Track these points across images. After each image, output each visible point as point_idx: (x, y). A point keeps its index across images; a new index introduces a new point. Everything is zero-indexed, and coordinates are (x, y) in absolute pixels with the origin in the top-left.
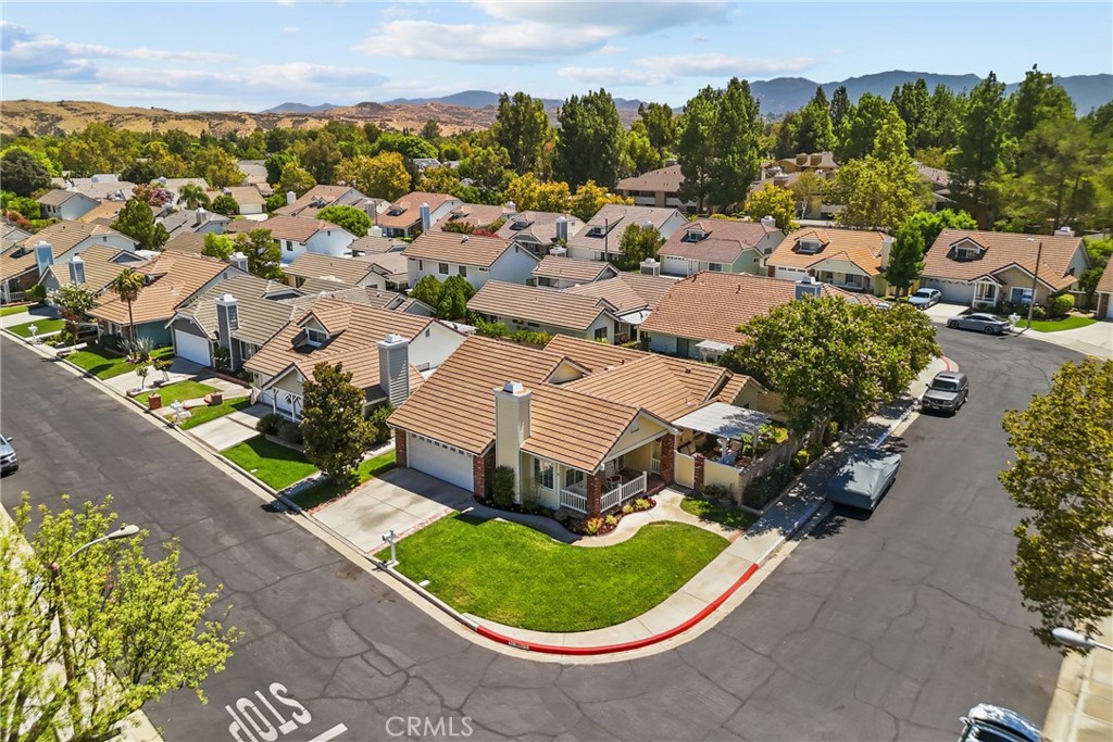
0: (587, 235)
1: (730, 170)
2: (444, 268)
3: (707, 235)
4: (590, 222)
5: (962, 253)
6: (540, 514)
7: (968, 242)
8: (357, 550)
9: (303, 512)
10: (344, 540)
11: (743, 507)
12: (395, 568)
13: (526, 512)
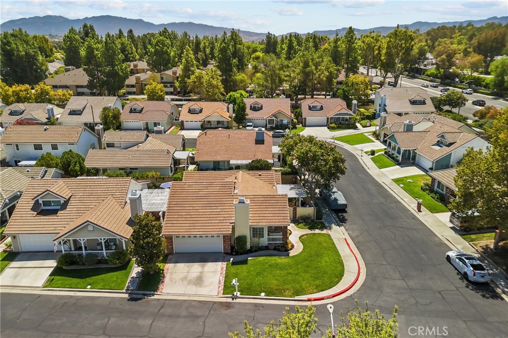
0: (68, 115)
1: (117, 74)
2: (55, 147)
3: (142, 109)
4: (67, 107)
5: (254, 107)
6: (262, 250)
7: (256, 103)
8: (212, 296)
9: (156, 293)
10: (199, 296)
11: (317, 221)
12: (240, 295)
13: (256, 251)
